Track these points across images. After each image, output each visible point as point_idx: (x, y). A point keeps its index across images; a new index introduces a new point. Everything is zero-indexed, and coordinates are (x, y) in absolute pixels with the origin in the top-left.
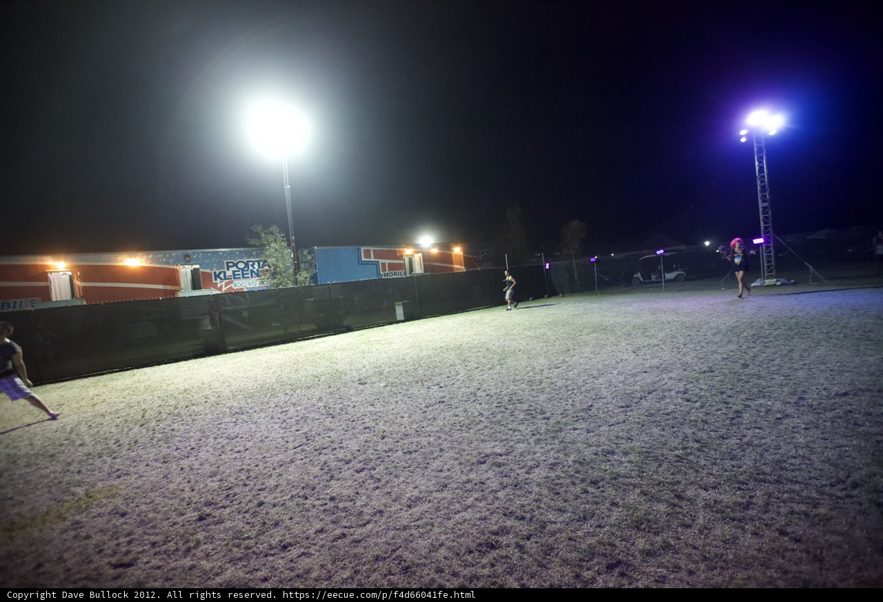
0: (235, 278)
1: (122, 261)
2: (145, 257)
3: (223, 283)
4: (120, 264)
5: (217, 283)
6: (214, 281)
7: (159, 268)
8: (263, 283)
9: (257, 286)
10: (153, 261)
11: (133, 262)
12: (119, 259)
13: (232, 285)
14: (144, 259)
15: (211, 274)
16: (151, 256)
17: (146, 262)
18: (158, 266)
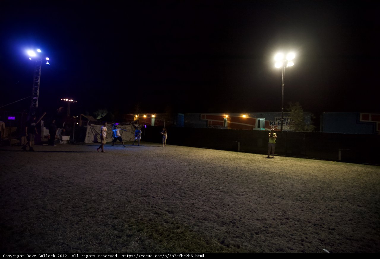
0: (278, 125)
1: (241, 116)
2: (248, 114)
3: (273, 127)
4: (239, 117)
5: (271, 126)
6: (270, 125)
7: (251, 119)
8: (291, 128)
9: (288, 129)
10: (250, 116)
11: (244, 116)
13: (277, 128)
14: (247, 116)
15: (269, 122)
16: (250, 114)
17: (248, 116)
18: (251, 118)
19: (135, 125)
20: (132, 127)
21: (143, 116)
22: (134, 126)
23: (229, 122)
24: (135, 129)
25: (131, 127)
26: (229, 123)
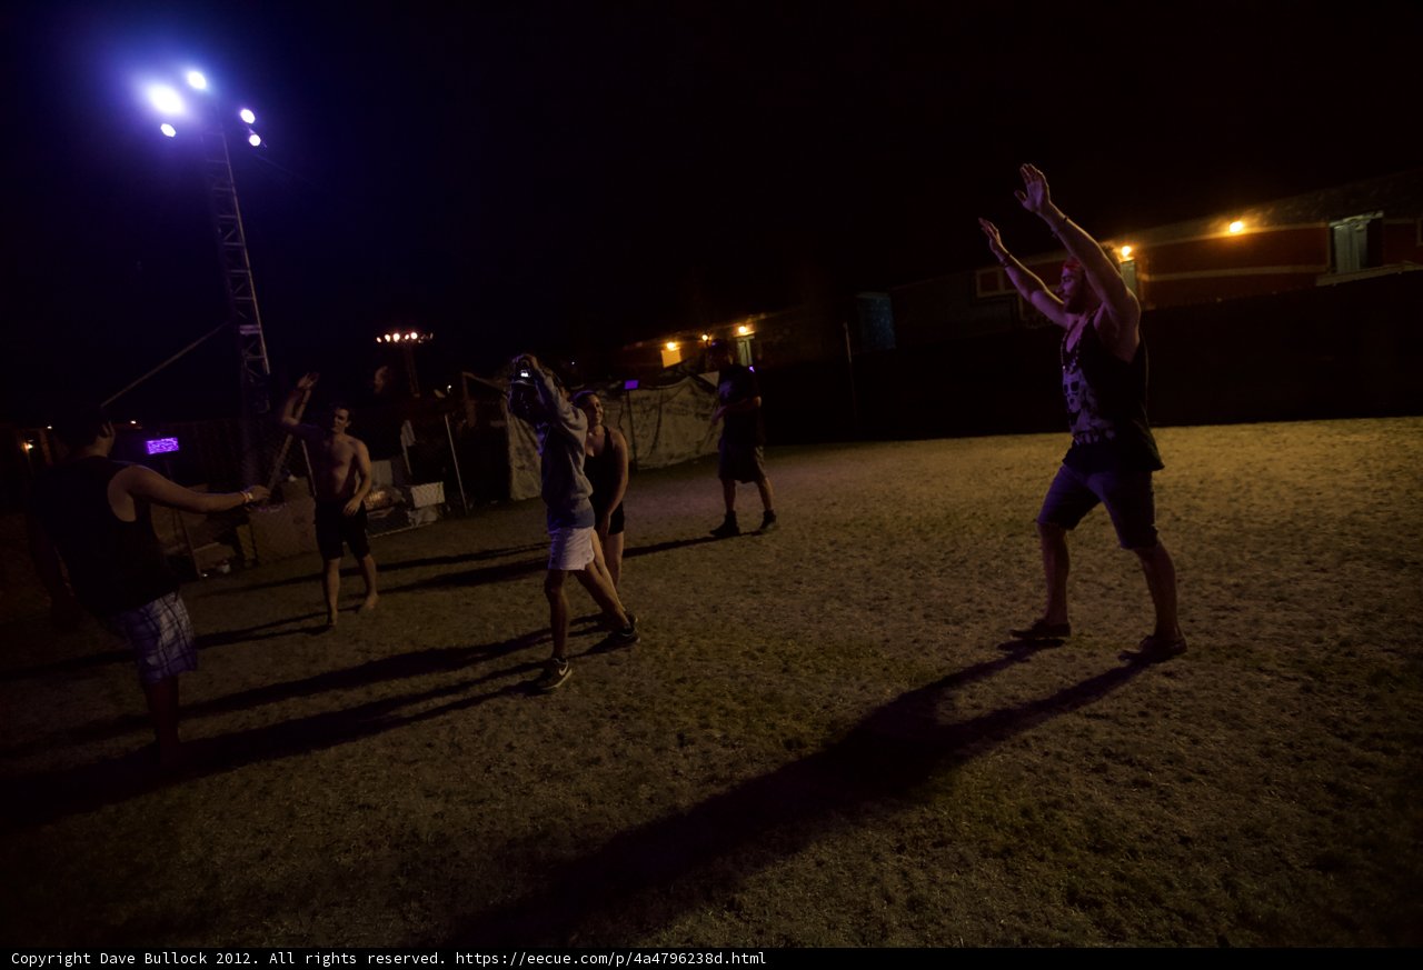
1: (1216, 230)
2: (1259, 214)
4: (1213, 236)
10: (1273, 220)
11: (1237, 229)
12: (1212, 226)
14: (1256, 220)
16: (1270, 212)
17: (1261, 224)
18: (1283, 228)
19: (702, 376)
20: (695, 386)
21: (733, 330)
22: (703, 380)
23: (1145, 277)
24: (706, 394)
25: (690, 386)
26: (1145, 282)
